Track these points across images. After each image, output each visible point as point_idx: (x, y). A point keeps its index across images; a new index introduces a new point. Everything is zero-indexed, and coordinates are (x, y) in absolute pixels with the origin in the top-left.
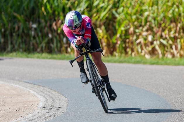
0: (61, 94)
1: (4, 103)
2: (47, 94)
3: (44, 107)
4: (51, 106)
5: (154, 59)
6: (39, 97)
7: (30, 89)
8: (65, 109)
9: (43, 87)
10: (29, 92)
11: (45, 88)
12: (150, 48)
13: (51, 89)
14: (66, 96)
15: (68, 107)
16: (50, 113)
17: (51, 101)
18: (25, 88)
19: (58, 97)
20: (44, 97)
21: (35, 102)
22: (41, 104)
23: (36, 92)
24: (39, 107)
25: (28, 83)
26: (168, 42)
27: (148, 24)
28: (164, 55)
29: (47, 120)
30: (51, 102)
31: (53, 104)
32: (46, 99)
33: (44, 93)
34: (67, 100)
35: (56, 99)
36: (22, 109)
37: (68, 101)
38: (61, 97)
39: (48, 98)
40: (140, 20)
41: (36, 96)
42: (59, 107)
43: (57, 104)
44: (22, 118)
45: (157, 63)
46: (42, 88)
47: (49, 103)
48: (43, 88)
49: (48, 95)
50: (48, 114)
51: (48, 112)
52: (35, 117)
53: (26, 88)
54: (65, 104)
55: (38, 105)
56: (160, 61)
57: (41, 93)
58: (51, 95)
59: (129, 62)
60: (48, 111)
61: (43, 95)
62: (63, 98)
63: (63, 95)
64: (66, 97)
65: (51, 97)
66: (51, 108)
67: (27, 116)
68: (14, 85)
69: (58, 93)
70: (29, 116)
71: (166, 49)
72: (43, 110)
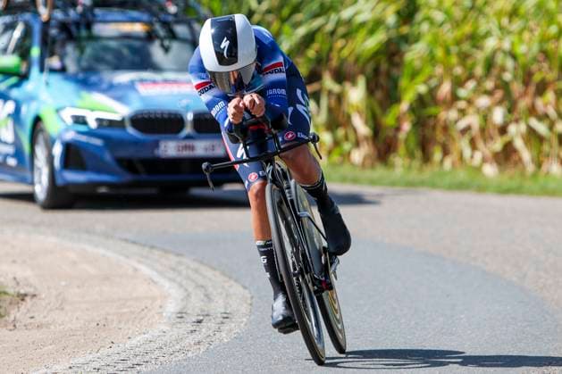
0: (230, 278)
1: (60, 302)
2: (188, 278)
3: (179, 315)
4: (199, 312)
5: (509, 177)
6: (167, 284)
7: (139, 262)
8: (242, 322)
9: (178, 255)
10: (136, 270)
11: (184, 260)
12: (498, 145)
13: (201, 262)
14: (247, 285)
15: (252, 317)
16: (197, 333)
17: (202, 296)
18: (122, 258)
19: (223, 287)
20: (181, 285)
21: (154, 299)
22: (171, 308)
23: (157, 271)
24: (164, 314)
25: (134, 243)
26: (551, 127)
27: (495, 72)
28: (539, 165)
29: (190, 354)
30: (203, 301)
31: (206, 309)
32: (186, 290)
33: (180, 273)
34: (249, 296)
35: (215, 293)
36: (113, 321)
37: (252, 298)
38: (231, 286)
39: (190, 289)
40: (469, 62)
41: (155, 283)
42: (225, 315)
43: (218, 307)
44: (115, 349)
45: (518, 191)
46: (173, 259)
47: (196, 304)
48: (177, 259)
49: (193, 281)
50: (191, 337)
51: (192, 332)
52: (152, 344)
53: (127, 257)
54: (244, 309)
55: (160, 310)
56: (528, 184)
57: (171, 274)
58: (201, 281)
59: (434, 186)
60: (192, 329)
61: (179, 279)
62: (237, 289)
63: (236, 281)
64: (245, 288)
65: (202, 286)
66: (201, 318)
67: (129, 342)
68: (89, 248)
69: (223, 273)
70: (133, 342)
71: (546, 148)
72: (179, 325)
